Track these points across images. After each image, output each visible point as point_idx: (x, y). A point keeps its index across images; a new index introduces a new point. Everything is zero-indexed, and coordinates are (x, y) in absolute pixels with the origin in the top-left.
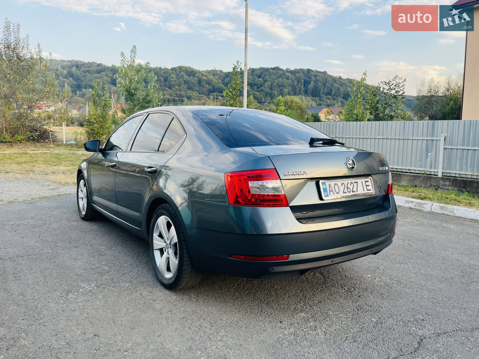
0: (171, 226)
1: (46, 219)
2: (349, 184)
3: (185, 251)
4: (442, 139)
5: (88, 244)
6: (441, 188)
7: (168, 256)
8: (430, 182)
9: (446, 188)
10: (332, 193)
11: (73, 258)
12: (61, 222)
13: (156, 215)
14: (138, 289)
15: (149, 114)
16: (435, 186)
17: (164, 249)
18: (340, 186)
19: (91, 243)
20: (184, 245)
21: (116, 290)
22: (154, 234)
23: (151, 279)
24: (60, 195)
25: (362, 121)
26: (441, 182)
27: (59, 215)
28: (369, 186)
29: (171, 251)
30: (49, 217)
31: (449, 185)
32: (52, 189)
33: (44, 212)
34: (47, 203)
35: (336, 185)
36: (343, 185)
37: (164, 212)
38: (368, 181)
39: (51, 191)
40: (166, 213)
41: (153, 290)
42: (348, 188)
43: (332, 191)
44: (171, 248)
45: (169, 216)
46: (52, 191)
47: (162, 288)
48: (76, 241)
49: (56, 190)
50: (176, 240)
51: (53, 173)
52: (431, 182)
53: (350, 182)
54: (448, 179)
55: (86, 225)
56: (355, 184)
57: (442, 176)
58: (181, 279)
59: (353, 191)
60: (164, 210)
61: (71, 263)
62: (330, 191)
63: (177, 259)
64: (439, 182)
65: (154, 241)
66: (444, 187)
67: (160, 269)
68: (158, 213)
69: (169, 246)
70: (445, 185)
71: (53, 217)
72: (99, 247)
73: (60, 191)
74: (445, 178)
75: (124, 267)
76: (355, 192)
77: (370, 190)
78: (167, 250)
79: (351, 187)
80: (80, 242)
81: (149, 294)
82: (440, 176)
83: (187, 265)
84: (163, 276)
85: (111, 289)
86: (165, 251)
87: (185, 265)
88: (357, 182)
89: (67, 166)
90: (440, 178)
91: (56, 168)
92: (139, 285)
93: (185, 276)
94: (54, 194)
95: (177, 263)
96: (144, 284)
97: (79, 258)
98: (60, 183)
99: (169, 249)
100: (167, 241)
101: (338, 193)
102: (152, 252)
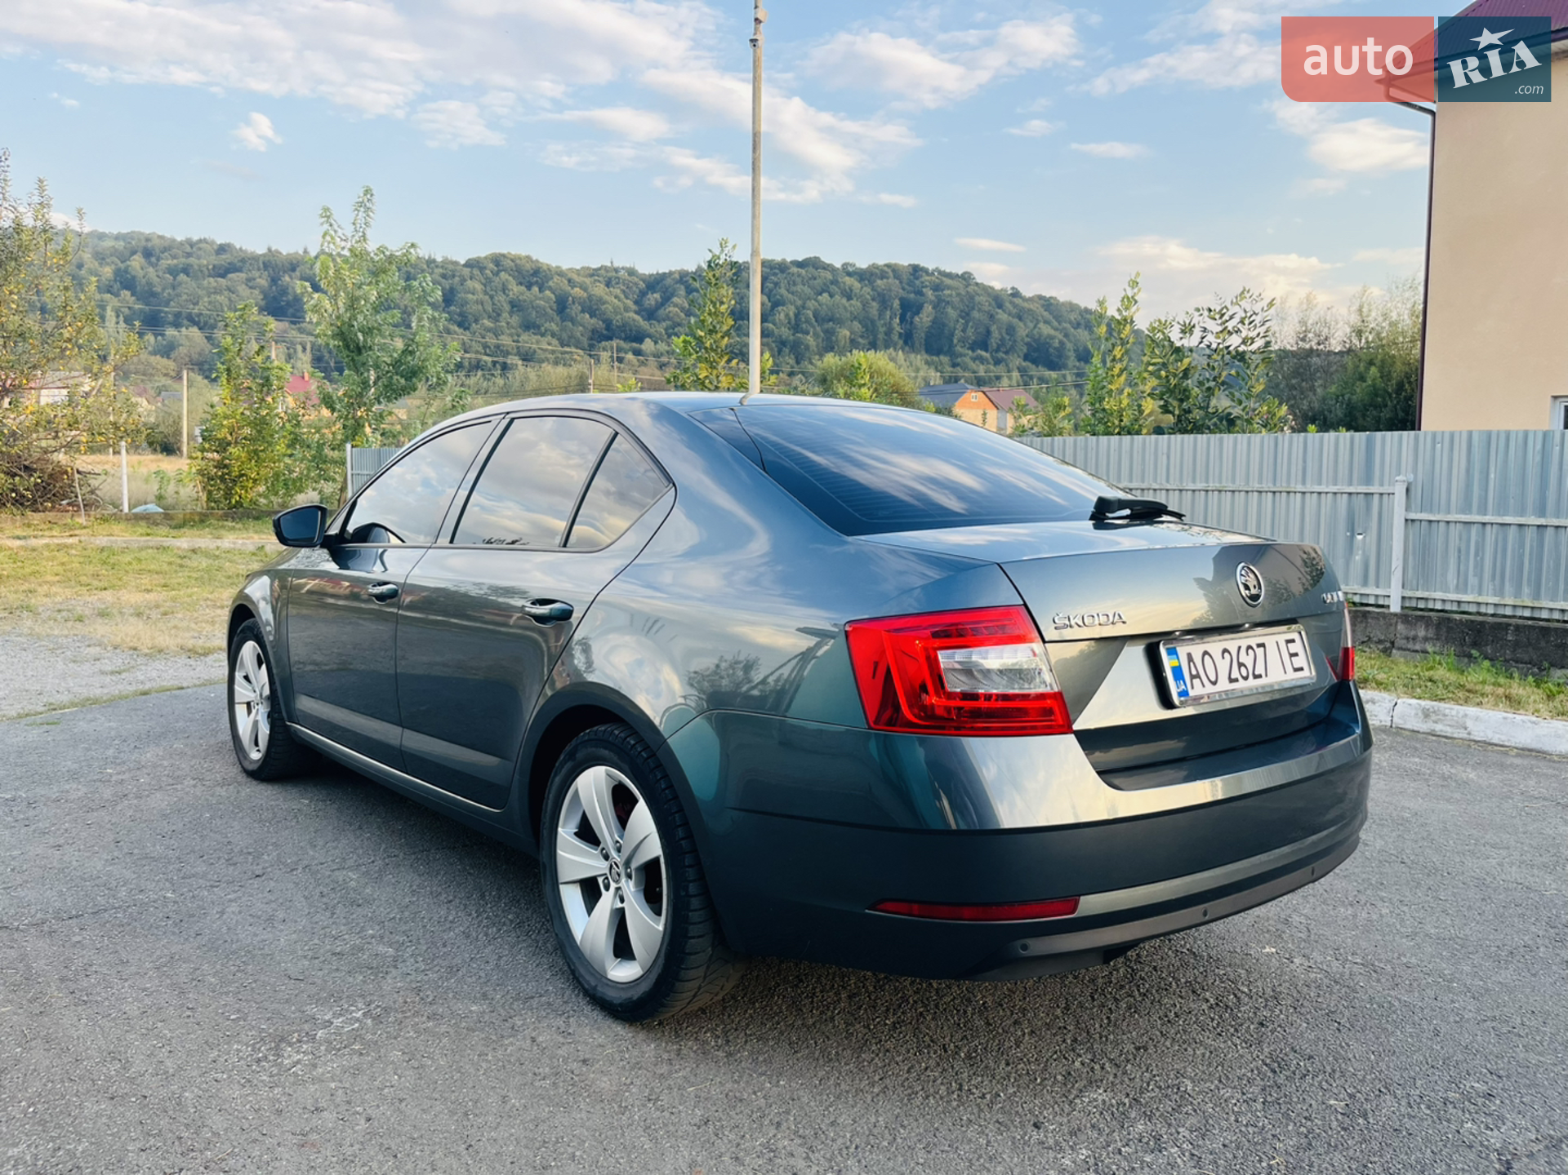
0: (636, 801)
1: (120, 777)
2: (1243, 650)
3: (693, 888)
4: (1400, 491)
5: (296, 863)
6: (1400, 649)
7: (620, 905)
8: (1366, 627)
9: (1418, 647)
10: (1196, 681)
11: (259, 918)
12: (179, 787)
13: (569, 765)
14: (520, 1023)
15: (512, 420)
16: (1380, 642)
17: (600, 880)
18: (1217, 655)
19: (306, 862)
20: (690, 866)
21: (443, 1028)
22: (560, 829)
23: (555, 988)
24: (145, 693)
26: (1400, 627)
27: (166, 763)
28: (1296, 655)
29: (630, 888)
30: (130, 770)
31: (1426, 639)
32: (112, 673)
33: (110, 752)
34: (110, 721)
35: (1207, 657)
36: (1226, 655)
37: (605, 753)
38: (1293, 641)
39: (108, 679)
40: (615, 758)
41: (569, 1026)
42: (1240, 665)
43: (1198, 676)
44: (629, 876)
45: (626, 767)
46: (114, 678)
47: (597, 1015)
48: (250, 853)
49: (124, 675)
50: (654, 848)
51: (103, 614)
52: (1369, 629)
53: (1244, 643)
54: (1423, 617)
55: (265, 794)
56: (1260, 651)
57: (1403, 608)
58: (677, 984)
59: (1257, 673)
60: (606, 748)
61: (256, 935)
62: (1193, 677)
63: (659, 913)
64: (1392, 628)
65: (560, 852)
66: (1410, 646)
67: (586, 950)
68: (580, 755)
69: (622, 870)
70: (1414, 638)
71: (145, 771)
72: (340, 876)
73: (142, 678)
74: (1413, 614)
75: (444, 945)
76: (1260, 676)
77: (1301, 669)
78: (613, 885)
79: (1248, 660)
80: (266, 857)
81: (561, 1040)
82: (1395, 607)
83: (699, 937)
84: (602, 977)
85: (424, 1026)
86: (607, 888)
87: (693, 938)
88: (1262, 645)
89: (148, 591)
90: (1396, 615)
91: (108, 596)
92: (515, 1007)
93: (692, 973)
94: (120, 687)
95: (661, 928)
96: (534, 1002)
97: (281, 915)
98: (135, 649)
99: (623, 879)
100: (613, 853)
101: (1214, 683)
102: (553, 890)
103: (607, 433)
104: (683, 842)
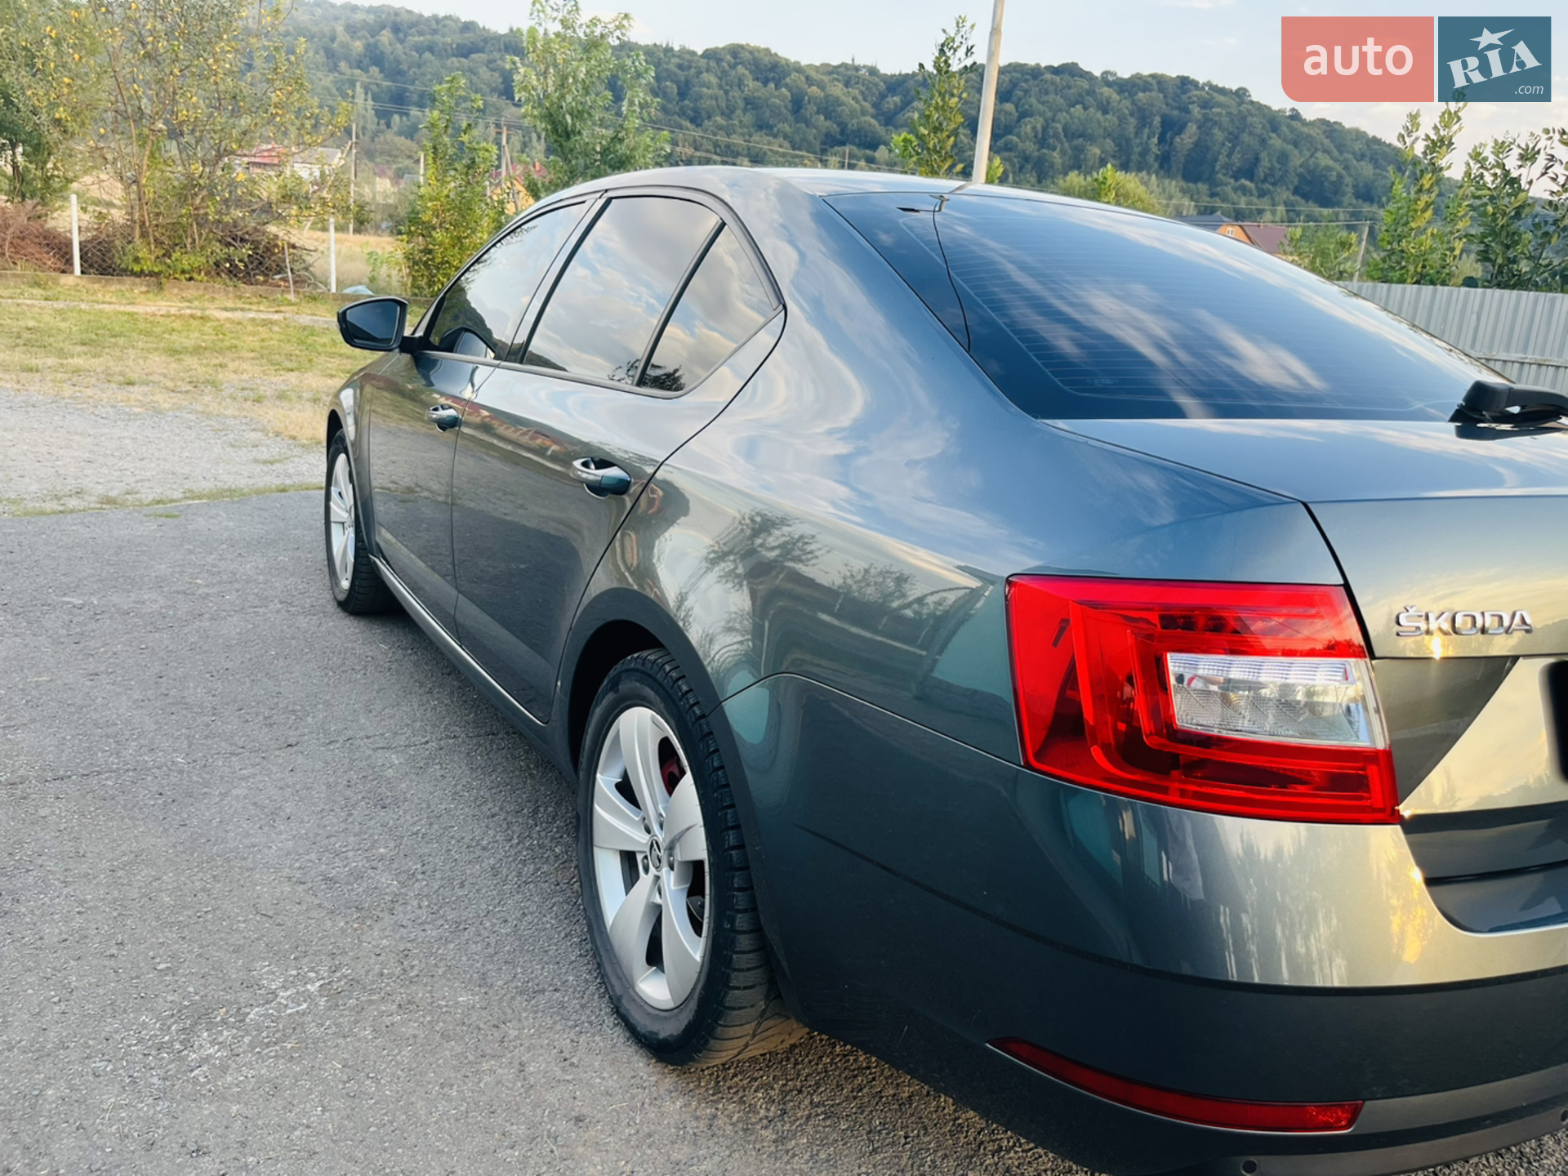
0: (683, 773)
1: (206, 590)
3: (741, 921)
5: (339, 733)
7: (658, 901)
11: (263, 808)
12: (261, 610)
13: (610, 696)
14: (513, 1033)
15: (609, 200)
17: (639, 857)
19: (350, 733)
20: (739, 889)
21: (411, 1029)
22: (598, 775)
24: (283, 491)
25: (1444, 283)
27: (261, 578)
29: (672, 884)
30: (220, 582)
32: (265, 462)
33: (210, 559)
34: (230, 519)
37: (649, 693)
39: (258, 468)
40: (662, 706)
41: (575, 1050)
44: (672, 868)
45: (671, 717)
46: (265, 468)
47: (618, 1035)
48: (294, 712)
49: (277, 465)
50: (697, 847)
51: (282, 396)
55: (350, 632)
58: (712, 1041)
60: (652, 689)
61: (247, 835)
63: (698, 935)
65: (597, 807)
67: (616, 941)
68: (625, 687)
69: (663, 854)
71: (236, 586)
72: (380, 758)
73: (291, 471)
75: (462, 885)
78: (653, 871)
80: (309, 719)
81: (559, 1073)
83: (745, 988)
84: (629, 984)
85: (388, 1020)
86: (646, 870)
87: (738, 988)
89: (332, 376)
91: (293, 377)
92: (516, 1003)
93: (732, 1032)
94: (267, 479)
95: (698, 956)
96: (541, 999)
97: (289, 808)
98: (294, 438)
99: (665, 869)
100: (656, 828)
102: (586, 851)
103: (712, 222)
104: (733, 852)
